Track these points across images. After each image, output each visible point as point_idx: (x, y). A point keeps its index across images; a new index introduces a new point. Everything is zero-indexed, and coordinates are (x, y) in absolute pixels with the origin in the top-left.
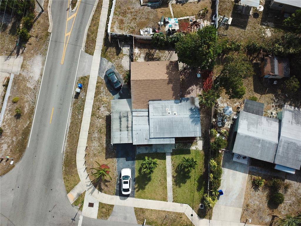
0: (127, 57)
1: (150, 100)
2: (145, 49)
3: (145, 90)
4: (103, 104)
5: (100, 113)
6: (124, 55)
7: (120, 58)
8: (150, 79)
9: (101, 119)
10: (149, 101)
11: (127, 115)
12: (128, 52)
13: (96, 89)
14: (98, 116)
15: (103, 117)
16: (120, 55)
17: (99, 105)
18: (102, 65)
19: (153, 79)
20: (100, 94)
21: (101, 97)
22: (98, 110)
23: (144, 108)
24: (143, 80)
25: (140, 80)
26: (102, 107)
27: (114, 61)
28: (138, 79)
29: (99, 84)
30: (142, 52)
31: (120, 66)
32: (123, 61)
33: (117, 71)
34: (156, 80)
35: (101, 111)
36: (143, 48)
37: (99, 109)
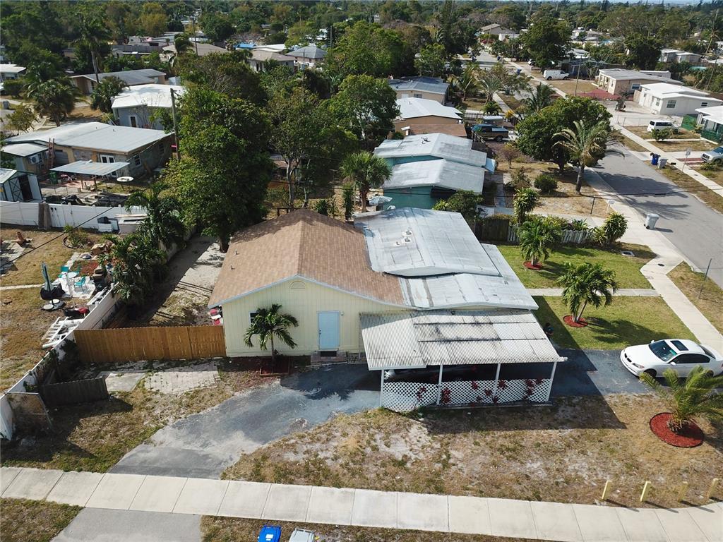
0: (153, 378)
3: (334, 264)
6: (140, 386)
7: (149, 400)
10: (371, 270)
12: (131, 377)
14: (438, 466)
16: (136, 399)
17: (379, 462)
20: (322, 461)
22: (408, 465)
23: (396, 284)
24: (301, 255)
25: (301, 261)
28: (296, 264)
31: (192, 398)
32: (166, 390)
34: (303, 237)
35: (410, 454)
37: (401, 464)
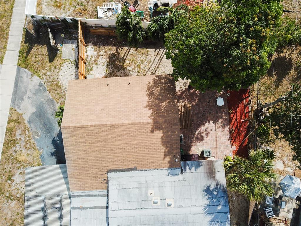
0: (71, 64)
1: (110, 171)
2: (108, 48)
3: (96, 147)
4: (19, 168)
5: (13, 188)
6: (65, 61)
7: (56, 68)
8: (108, 123)
9: (14, 202)
10: (108, 172)
11: (61, 204)
12: (72, 55)
13: (6, 134)
15: (18, 196)
16: (56, 62)
17: (11, 170)
18: (19, 82)
19: (114, 123)
21: (16, 151)
22: (9, 182)
23: (97, 188)
24: (92, 126)
25: (82, 127)
26: (17, 175)
27: (45, 74)
28: (79, 125)
29: (12, 125)
30: (100, 53)
31: (56, 85)
32: (61, 73)
33: (49, 94)
34: (123, 125)
35: (15, 183)
36: (104, 45)
37: (10, 178)
